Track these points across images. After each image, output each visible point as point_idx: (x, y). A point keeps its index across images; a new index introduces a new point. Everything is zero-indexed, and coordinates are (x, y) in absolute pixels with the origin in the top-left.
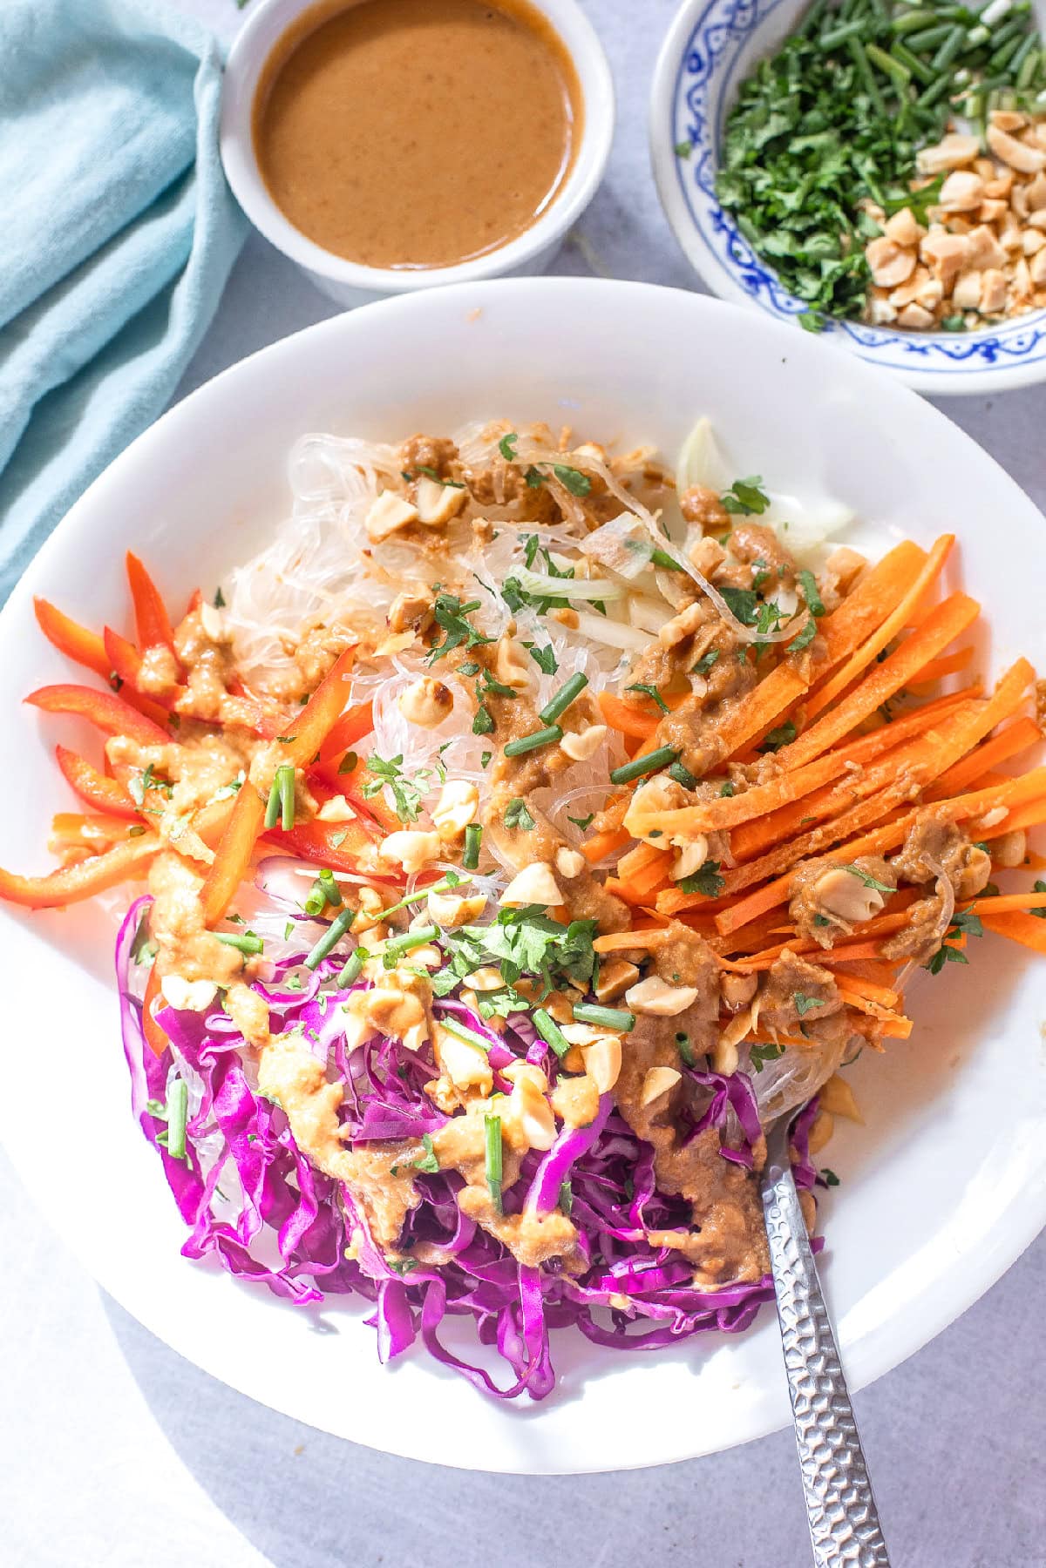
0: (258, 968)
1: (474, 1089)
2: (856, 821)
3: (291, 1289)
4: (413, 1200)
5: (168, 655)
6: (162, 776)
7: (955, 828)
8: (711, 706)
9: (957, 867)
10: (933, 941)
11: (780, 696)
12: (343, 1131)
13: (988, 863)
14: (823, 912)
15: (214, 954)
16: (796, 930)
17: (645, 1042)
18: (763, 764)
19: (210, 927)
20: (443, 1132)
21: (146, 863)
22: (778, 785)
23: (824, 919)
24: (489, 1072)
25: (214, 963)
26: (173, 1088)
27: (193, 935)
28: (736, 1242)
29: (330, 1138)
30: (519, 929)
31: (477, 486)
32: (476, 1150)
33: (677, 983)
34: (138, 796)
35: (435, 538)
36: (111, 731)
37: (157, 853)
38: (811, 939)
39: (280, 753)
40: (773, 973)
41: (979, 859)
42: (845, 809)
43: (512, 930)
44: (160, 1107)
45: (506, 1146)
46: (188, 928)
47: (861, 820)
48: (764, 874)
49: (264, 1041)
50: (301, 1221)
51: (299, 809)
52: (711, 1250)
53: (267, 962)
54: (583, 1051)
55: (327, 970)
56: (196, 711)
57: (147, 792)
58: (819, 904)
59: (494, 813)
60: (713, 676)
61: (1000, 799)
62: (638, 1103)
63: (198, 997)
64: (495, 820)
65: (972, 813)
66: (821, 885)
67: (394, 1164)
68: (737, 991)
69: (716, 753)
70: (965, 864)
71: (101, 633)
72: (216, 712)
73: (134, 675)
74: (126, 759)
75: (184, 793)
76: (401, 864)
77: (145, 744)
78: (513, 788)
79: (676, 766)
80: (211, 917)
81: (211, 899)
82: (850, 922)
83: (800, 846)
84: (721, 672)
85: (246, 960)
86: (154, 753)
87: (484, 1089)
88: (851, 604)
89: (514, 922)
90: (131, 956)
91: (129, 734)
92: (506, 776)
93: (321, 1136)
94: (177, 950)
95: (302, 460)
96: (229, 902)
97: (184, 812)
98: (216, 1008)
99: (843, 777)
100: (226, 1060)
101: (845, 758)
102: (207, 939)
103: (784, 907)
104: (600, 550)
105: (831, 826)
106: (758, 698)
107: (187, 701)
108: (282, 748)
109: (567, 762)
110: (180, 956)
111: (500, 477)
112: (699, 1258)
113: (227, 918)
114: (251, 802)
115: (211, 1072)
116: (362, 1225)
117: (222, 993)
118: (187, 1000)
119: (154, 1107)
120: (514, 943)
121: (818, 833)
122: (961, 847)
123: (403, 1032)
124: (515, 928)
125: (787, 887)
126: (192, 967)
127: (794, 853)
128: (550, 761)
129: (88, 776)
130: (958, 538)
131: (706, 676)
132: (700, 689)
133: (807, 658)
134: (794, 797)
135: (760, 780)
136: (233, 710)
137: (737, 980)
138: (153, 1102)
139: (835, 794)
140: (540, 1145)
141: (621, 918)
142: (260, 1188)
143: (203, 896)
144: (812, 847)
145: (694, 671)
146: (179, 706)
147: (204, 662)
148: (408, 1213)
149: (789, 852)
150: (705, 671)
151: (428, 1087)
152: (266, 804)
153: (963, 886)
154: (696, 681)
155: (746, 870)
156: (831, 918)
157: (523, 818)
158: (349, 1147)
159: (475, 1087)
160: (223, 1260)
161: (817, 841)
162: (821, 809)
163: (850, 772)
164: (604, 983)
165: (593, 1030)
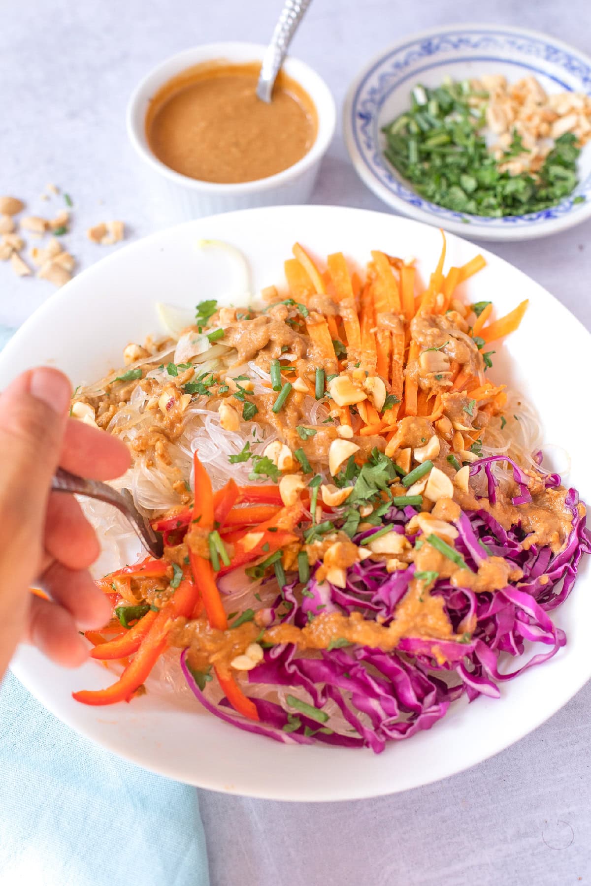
2: (400, 343)
4: (441, 602)
7: (433, 316)
8: (304, 356)
11: (323, 333)
12: (381, 618)
14: (436, 374)
16: (434, 392)
20: (419, 569)
23: (439, 376)
28: (552, 521)
32: (439, 557)
33: (425, 443)
38: (443, 387)
40: (447, 408)
41: (455, 316)
42: (392, 345)
48: (401, 385)
49: (304, 636)
52: (547, 532)
58: (431, 373)
61: (435, 293)
62: (464, 494)
65: (432, 305)
66: (423, 365)
67: (418, 599)
68: (444, 424)
78: (291, 426)
79: (329, 374)
83: (397, 367)
87: (409, 545)
93: (374, 632)
98: (267, 649)
99: (376, 335)
100: (298, 661)
101: (368, 331)
103: (420, 391)
105: (396, 351)
106: (317, 340)
112: (547, 539)
115: (298, 673)
116: (433, 643)
117: (262, 642)
121: (397, 357)
123: (358, 556)
125: (412, 382)
127: (399, 370)
131: (290, 351)
133: (313, 313)
135: (358, 359)
137: (443, 420)
139: (382, 342)
140: (456, 536)
141: (380, 440)
142: (375, 685)
144: (401, 362)
149: (397, 371)
151: (388, 568)
155: (394, 388)
156: (440, 374)
157: (308, 433)
158: (392, 619)
159: (405, 549)
160: (395, 734)
161: (400, 359)
162: (386, 349)
163: (376, 333)
164: (403, 466)
165: (419, 482)
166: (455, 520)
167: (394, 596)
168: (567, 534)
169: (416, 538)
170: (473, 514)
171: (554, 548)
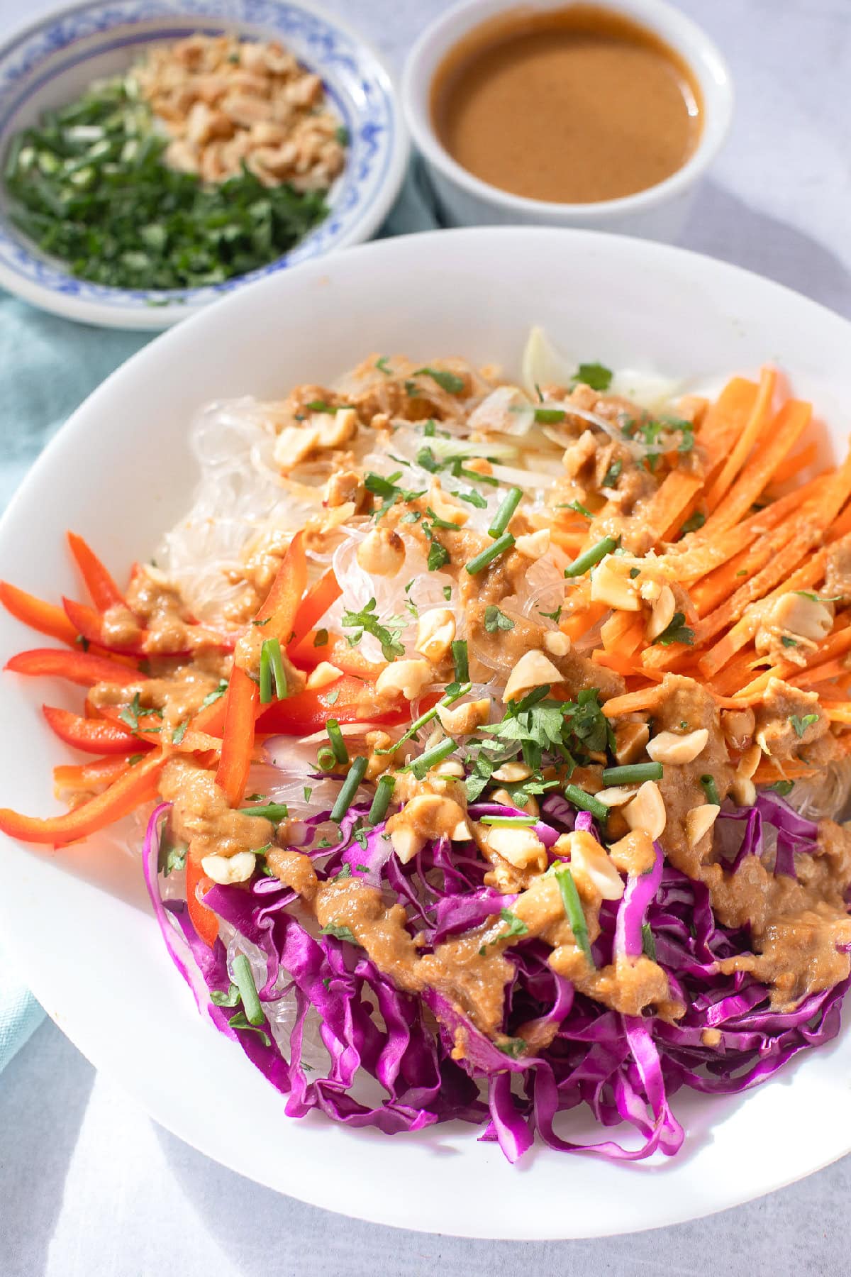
0: (288, 829)
1: (532, 868)
2: (782, 566)
3: (403, 1118)
4: (508, 974)
5: (125, 610)
6: (147, 705)
8: (626, 507)
11: (684, 491)
12: (418, 939)
14: (788, 636)
15: (246, 827)
16: (768, 661)
18: (689, 541)
19: (233, 805)
20: (518, 905)
21: (155, 777)
23: (790, 640)
24: (541, 846)
25: (248, 834)
26: (236, 966)
27: (221, 814)
29: (407, 949)
30: (530, 715)
31: (365, 405)
32: (555, 909)
33: (685, 732)
34: (131, 722)
35: (340, 454)
36: (88, 682)
37: (165, 762)
38: (788, 663)
39: (259, 635)
40: (766, 702)
42: (767, 561)
43: (524, 717)
44: (224, 997)
45: (583, 898)
46: (214, 811)
48: (724, 623)
49: (315, 890)
50: (397, 1049)
51: (290, 680)
53: (295, 823)
55: (354, 816)
56: (164, 647)
57: (139, 719)
58: (783, 630)
59: (474, 625)
60: (621, 485)
62: (688, 842)
63: (241, 868)
64: (477, 632)
67: (480, 946)
68: (741, 724)
69: (647, 536)
71: (61, 605)
72: (183, 641)
73: (98, 631)
74: (110, 700)
75: (173, 709)
76: (401, 693)
77: (124, 684)
78: (484, 599)
80: (232, 798)
81: (227, 785)
84: (627, 480)
85: (276, 827)
86: (136, 688)
87: (541, 864)
89: (523, 711)
90: (159, 871)
91: (106, 678)
92: (473, 594)
93: (399, 951)
94: (208, 832)
95: (202, 433)
96: (243, 786)
97: (179, 724)
98: (260, 874)
99: (755, 540)
100: (282, 920)
101: (750, 526)
102: (233, 817)
103: (750, 644)
105: (762, 574)
106: (664, 496)
107: (155, 638)
108: (260, 630)
109: (527, 559)
110: (213, 837)
111: (382, 394)
113: (247, 799)
114: (243, 686)
115: (270, 932)
116: (462, 1021)
117: (261, 861)
118: (230, 874)
119: (218, 997)
120: (530, 727)
121: (754, 582)
123: (451, 830)
124: (527, 715)
125: (747, 628)
126: (226, 844)
127: (741, 601)
128: (512, 565)
129: (77, 725)
131: (618, 485)
132: (614, 496)
137: (738, 715)
138: (215, 993)
139: (754, 552)
140: (612, 895)
141: (617, 683)
142: (349, 1023)
143: (220, 781)
144: (756, 592)
145: (604, 485)
146: (146, 647)
147: (160, 607)
148: (507, 988)
149: (735, 604)
150: (613, 483)
151: (487, 876)
152: (258, 684)
154: (607, 492)
155: (707, 622)
157: (501, 622)
158: (430, 951)
159: (532, 866)
160: (329, 1109)
162: (749, 563)
163: (758, 536)
164: (621, 746)
165: (626, 788)
166: (633, 874)
167: (456, 919)
168: (809, 990)
169: (557, 862)
170: (681, 880)
171: (775, 995)
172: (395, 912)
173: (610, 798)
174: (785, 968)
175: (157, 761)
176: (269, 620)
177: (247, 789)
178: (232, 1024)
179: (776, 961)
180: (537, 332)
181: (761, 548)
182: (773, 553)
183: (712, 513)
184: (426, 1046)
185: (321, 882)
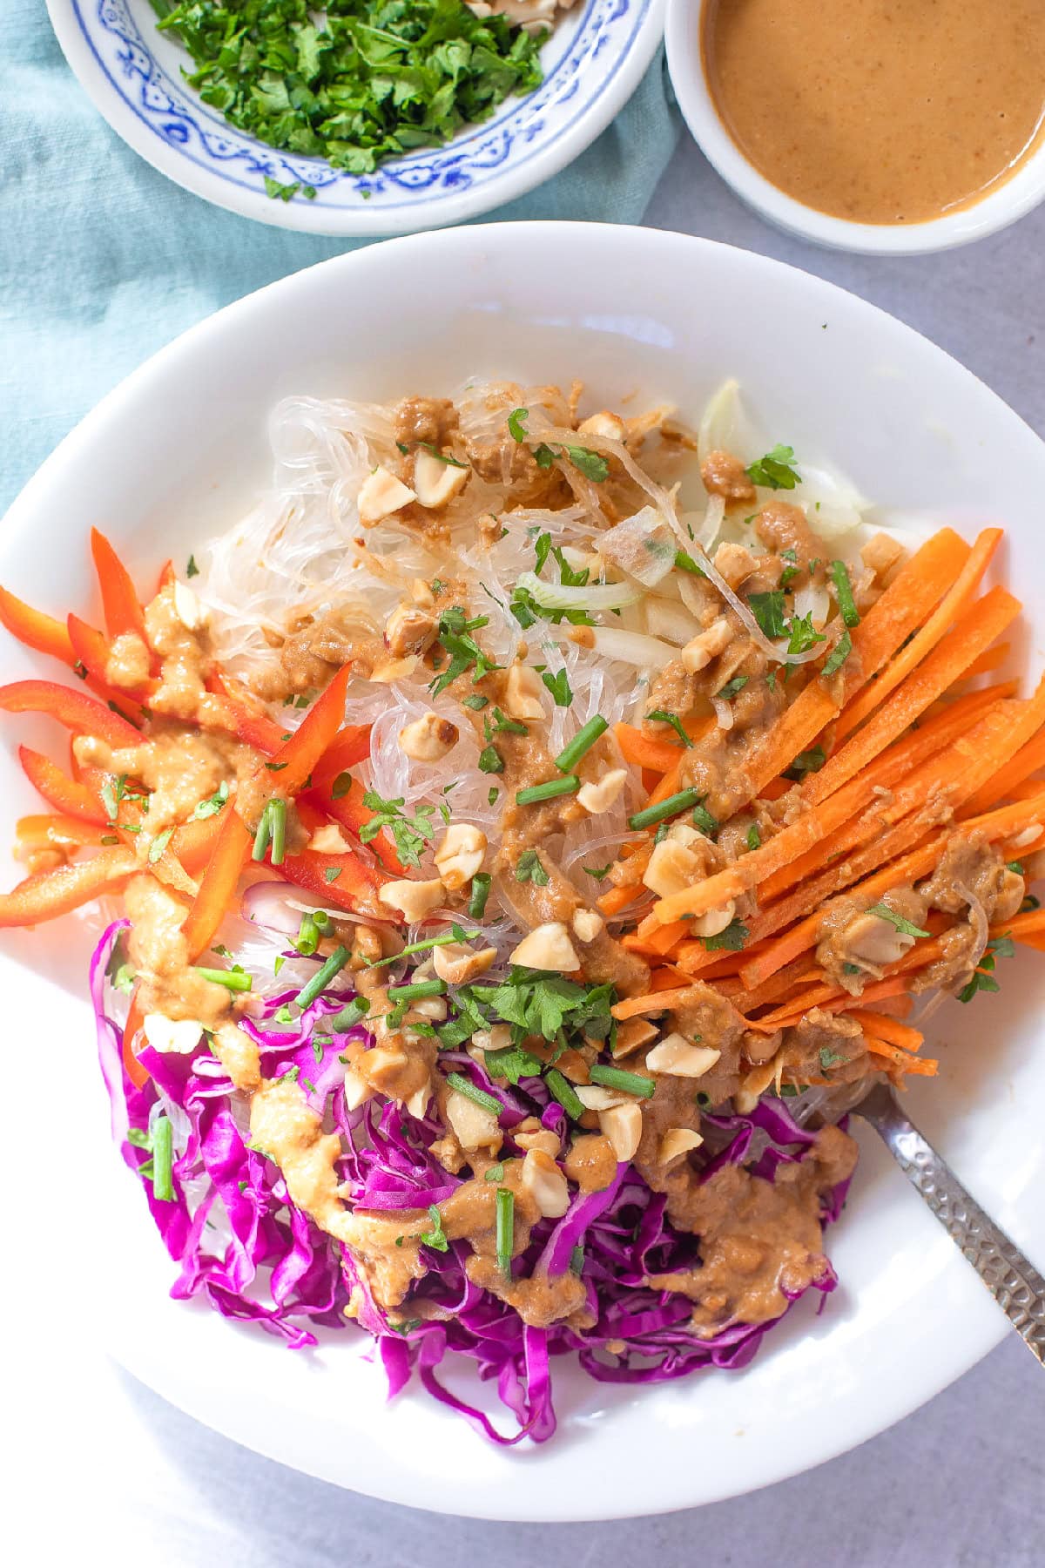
0: (246, 1005)
2: (886, 852)
3: (285, 1333)
4: (419, 1271)
5: (139, 643)
6: (137, 785)
7: (987, 848)
8: (736, 737)
9: (990, 893)
10: (965, 973)
11: (811, 722)
12: (343, 1190)
13: (1022, 887)
14: (853, 960)
15: (200, 993)
16: (825, 978)
17: (665, 1102)
18: (791, 797)
19: (193, 962)
20: (453, 1202)
21: (120, 885)
22: (805, 824)
23: (853, 966)
24: (498, 1132)
25: (201, 1003)
26: (156, 1124)
27: (177, 971)
29: (328, 1196)
30: (533, 990)
31: (483, 466)
32: (488, 1220)
33: (698, 1043)
34: (110, 806)
35: (435, 525)
36: (80, 730)
37: (134, 874)
38: (840, 987)
39: (269, 781)
40: (798, 1030)
41: (1013, 884)
42: (873, 840)
43: (525, 990)
44: (142, 1136)
45: (519, 1215)
46: (172, 966)
47: (890, 851)
48: (790, 918)
49: (256, 1087)
50: (295, 1265)
51: (289, 839)
52: (714, 1287)
53: (256, 999)
54: (600, 1115)
55: (322, 1009)
56: (171, 708)
57: (121, 805)
58: (850, 953)
59: (505, 864)
60: (739, 702)
61: (1035, 816)
62: (657, 1162)
63: (183, 1039)
64: (506, 872)
65: (1006, 834)
66: (852, 931)
67: (399, 1233)
68: (760, 1049)
69: (744, 795)
70: (999, 889)
71: (65, 621)
72: (194, 712)
73: (102, 667)
74: (96, 763)
75: (161, 805)
76: (403, 912)
77: (115, 746)
78: (524, 837)
79: (699, 810)
80: (195, 951)
81: (196, 932)
82: (879, 965)
83: (826, 884)
84: (748, 699)
85: (234, 998)
86: (127, 758)
87: (493, 1151)
88: (886, 605)
89: (528, 984)
90: (107, 973)
91: (98, 735)
92: (517, 822)
93: (320, 1195)
94: (159, 989)
95: (283, 422)
96: (215, 932)
97: (162, 829)
98: (203, 1049)
99: (873, 802)
100: (214, 1106)
101: (874, 782)
102: (191, 976)
104: (617, 551)
105: (860, 859)
106: (786, 727)
107: (159, 698)
108: (272, 776)
109: (584, 814)
110: (163, 994)
111: (507, 455)
112: (701, 1296)
113: (213, 949)
115: (199, 1116)
116: (363, 1287)
117: (207, 1037)
118: (171, 1042)
119: (135, 1137)
120: (527, 1006)
121: (846, 869)
122: (994, 869)
123: (407, 1098)
124: (529, 989)
125: (815, 931)
126: (176, 1007)
127: (821, 892)
128: (566, 813)
130: (1005, 532)
131: (733, 700)
132: (726, 719)
133: (841, 680)
134: (822, 835)
135: (786, 819)
136: (210, 708)
137: (763, 1041)
138: (134, 1131)
139: (864, 824)
140: (552, 1212)
141: (640, 977)
142: (253, 1237)
143: (186, 929)
144: (841, 884)
145: (718, 696)
146: (153, 702)
147: (180, 652)
148: (413, 1281)
149: (816, 892)
150: (732, 698)
151: (433, 1148)
152: (254, 835)
153: (996, 912)
154: (721, 707)
155: (771, 915)
156: (862, 965)
157: (536, 872)
159: (483, 1150)
161: (845, 878)
162: (849, 841)
163: (878, 797)
164: (621, 1043)
165: (610, 1093)
168: (735, 1320)
169: (509, 1158)
171: (699, 1315)
172: (330, 1143)
173: (591, 1098)
174: (718, 1290)
175: (127, 868)
176: (285, 765)
177: (216, 937)
178: (142, 1170)
179: (711, 1283)
180: (731, 385)
181: (874, 819)
182: (885, 829)
183: (835, 753)
184: (328, 1266)
185: (265, 1080)
